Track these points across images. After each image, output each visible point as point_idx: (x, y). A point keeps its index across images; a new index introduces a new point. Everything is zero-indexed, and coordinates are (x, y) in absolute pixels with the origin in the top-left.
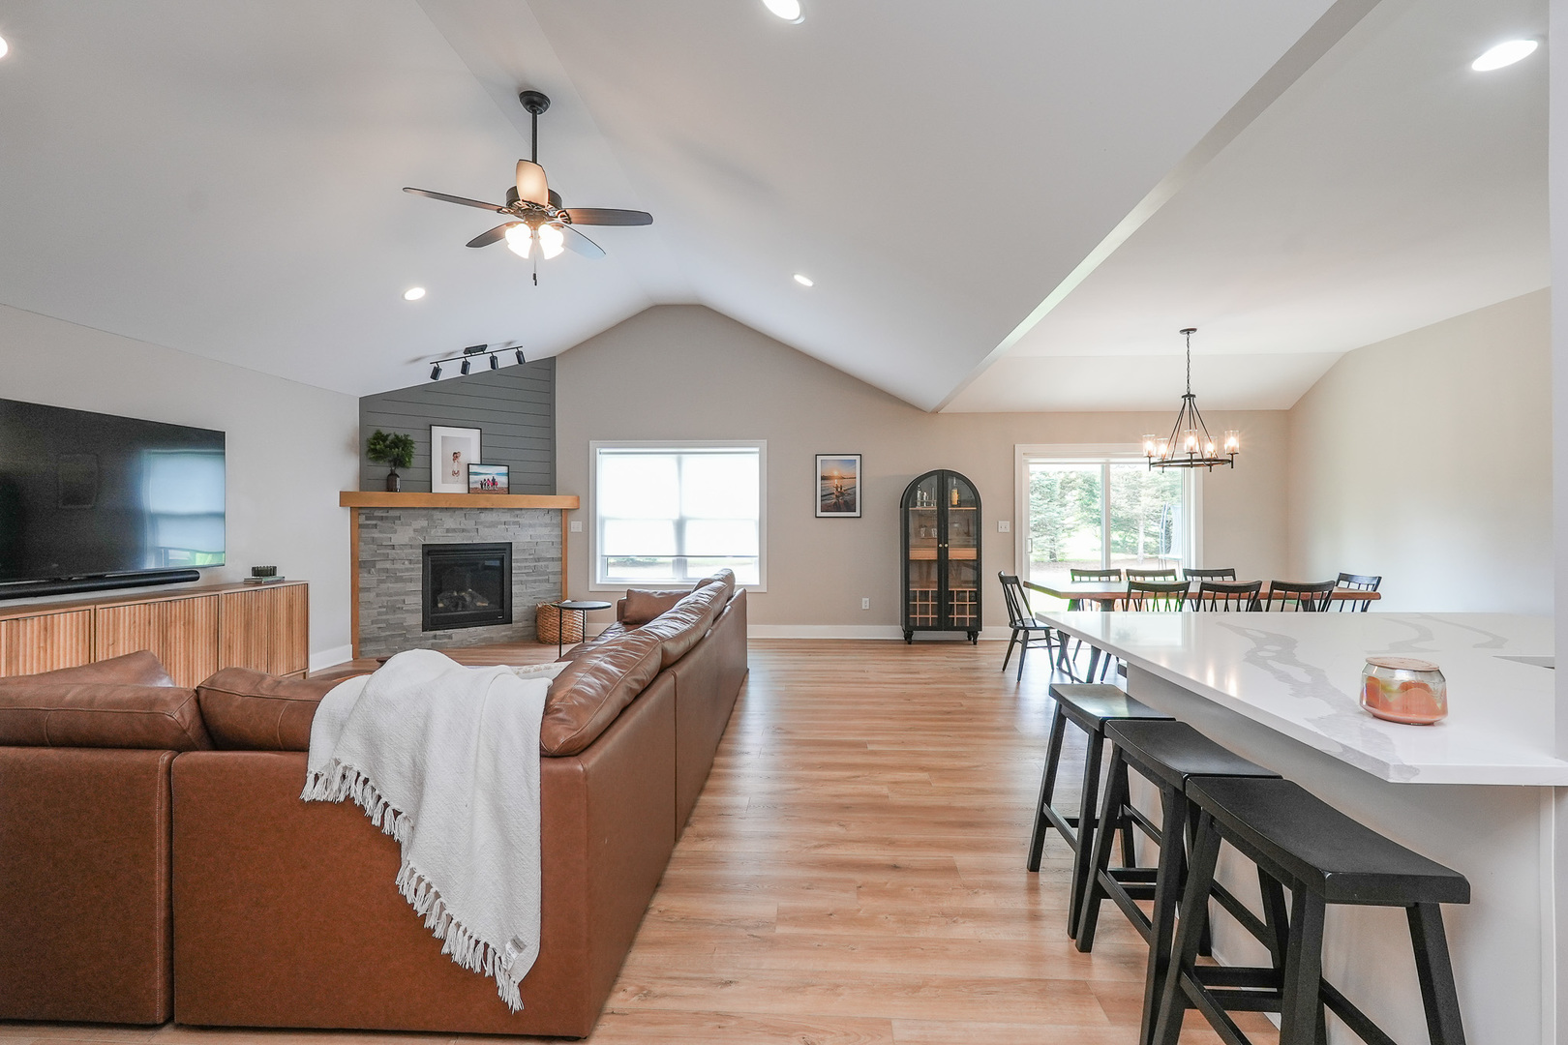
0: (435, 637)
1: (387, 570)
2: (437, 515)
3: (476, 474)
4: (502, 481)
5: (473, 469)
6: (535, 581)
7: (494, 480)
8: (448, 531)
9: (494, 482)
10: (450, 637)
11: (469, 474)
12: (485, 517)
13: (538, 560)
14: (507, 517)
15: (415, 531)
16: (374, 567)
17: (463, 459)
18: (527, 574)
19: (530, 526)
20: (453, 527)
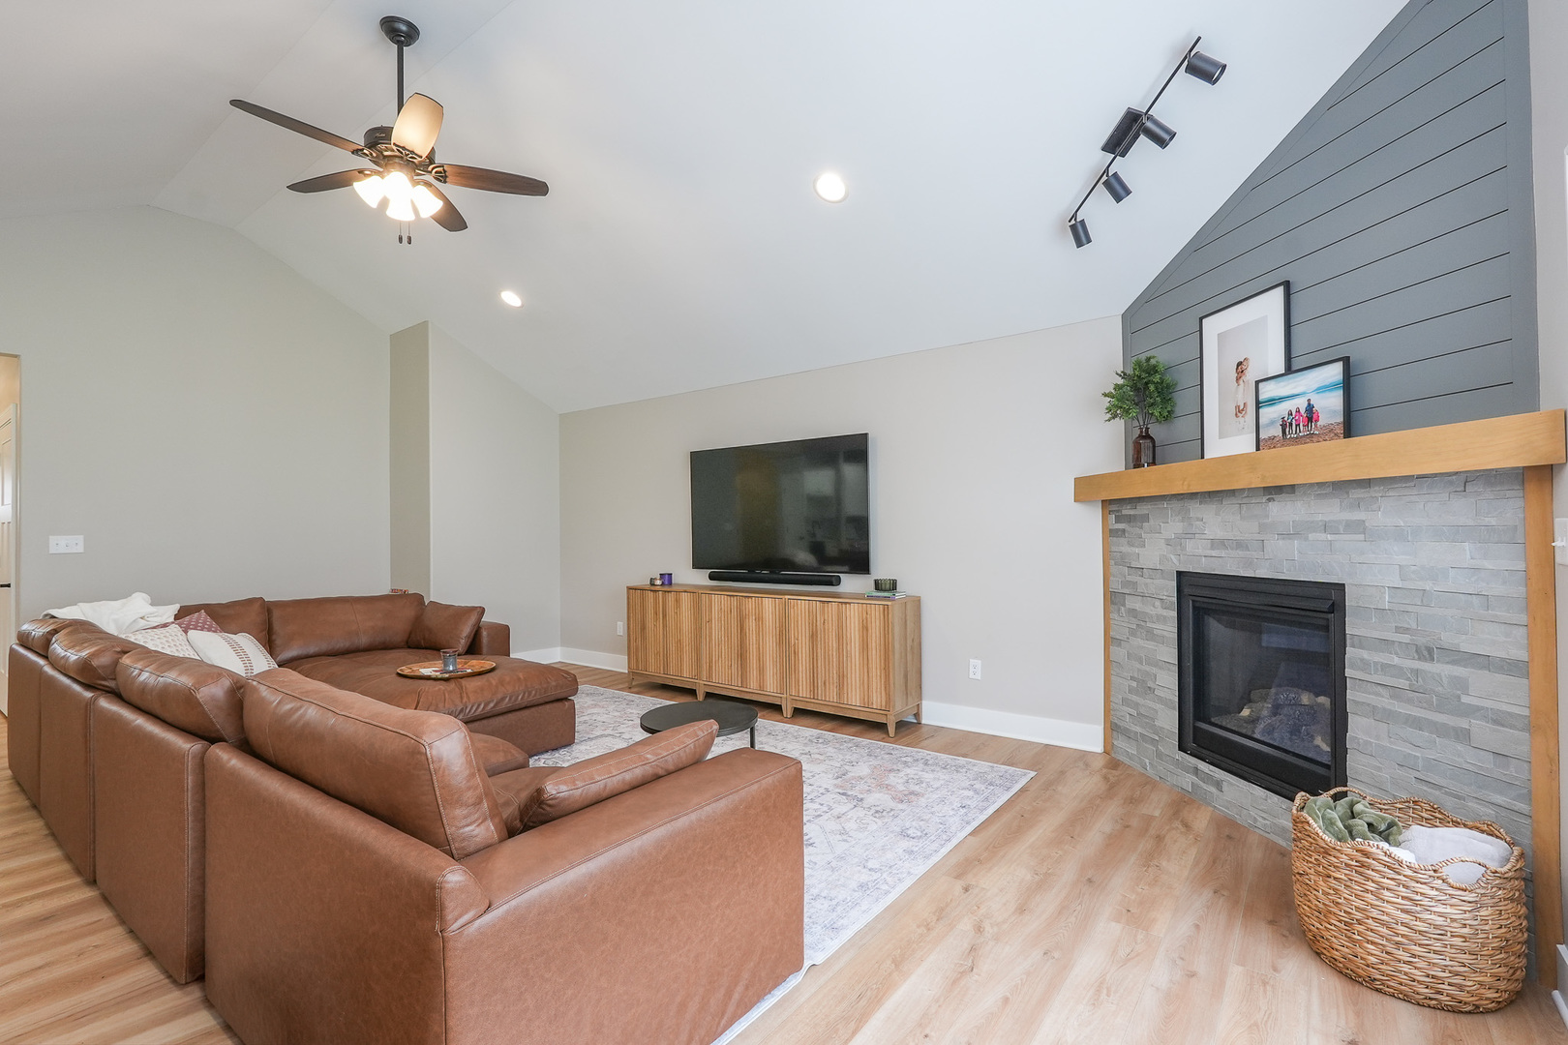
0: (1196, 771)
1: (1133, 612)
2: (1196, 509)
3: (1272, 402)
4: (1330, 406)
5: (1268, 391)
6: (1417, 723)
7: (1310, 408)
8: (1216, 543)
9: (1311, 415)
10: (1218, 785)
11: (1258, 405)
12: (1282, 511)
13: (1427, 653)
14: (1332, 510)
15: (1168, 543)
16: (1124, 605)
17: (1252, 375)
18: (1395, 692)
19: (1400, 535)
20: (1220, 534)
